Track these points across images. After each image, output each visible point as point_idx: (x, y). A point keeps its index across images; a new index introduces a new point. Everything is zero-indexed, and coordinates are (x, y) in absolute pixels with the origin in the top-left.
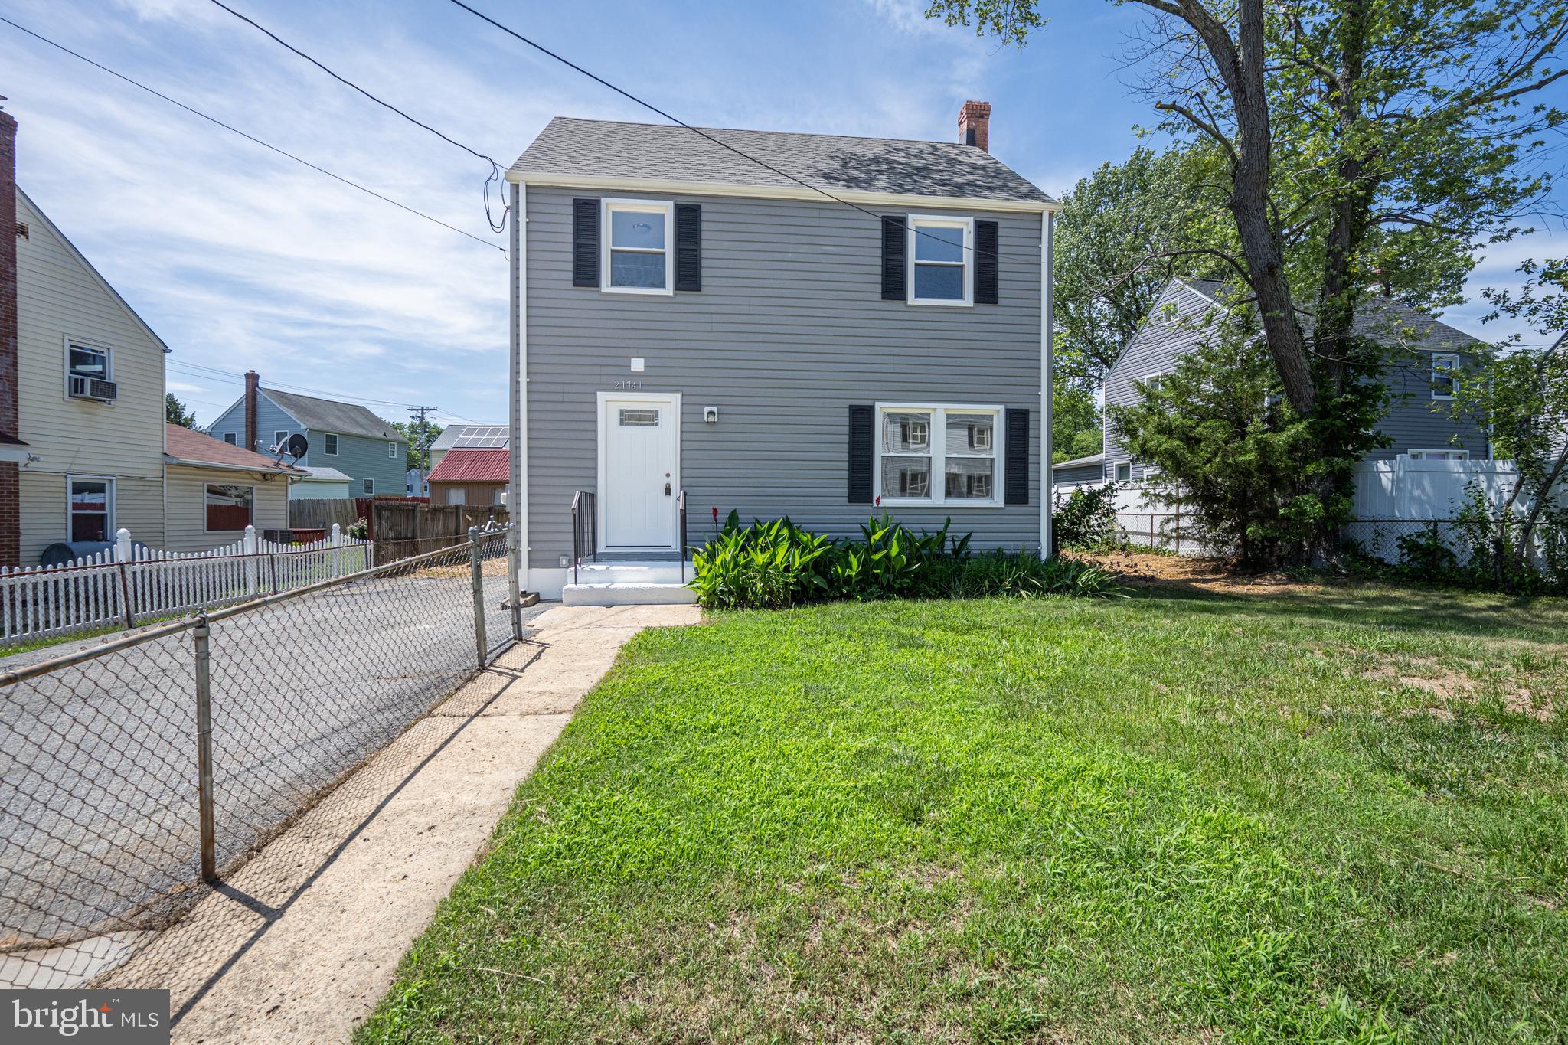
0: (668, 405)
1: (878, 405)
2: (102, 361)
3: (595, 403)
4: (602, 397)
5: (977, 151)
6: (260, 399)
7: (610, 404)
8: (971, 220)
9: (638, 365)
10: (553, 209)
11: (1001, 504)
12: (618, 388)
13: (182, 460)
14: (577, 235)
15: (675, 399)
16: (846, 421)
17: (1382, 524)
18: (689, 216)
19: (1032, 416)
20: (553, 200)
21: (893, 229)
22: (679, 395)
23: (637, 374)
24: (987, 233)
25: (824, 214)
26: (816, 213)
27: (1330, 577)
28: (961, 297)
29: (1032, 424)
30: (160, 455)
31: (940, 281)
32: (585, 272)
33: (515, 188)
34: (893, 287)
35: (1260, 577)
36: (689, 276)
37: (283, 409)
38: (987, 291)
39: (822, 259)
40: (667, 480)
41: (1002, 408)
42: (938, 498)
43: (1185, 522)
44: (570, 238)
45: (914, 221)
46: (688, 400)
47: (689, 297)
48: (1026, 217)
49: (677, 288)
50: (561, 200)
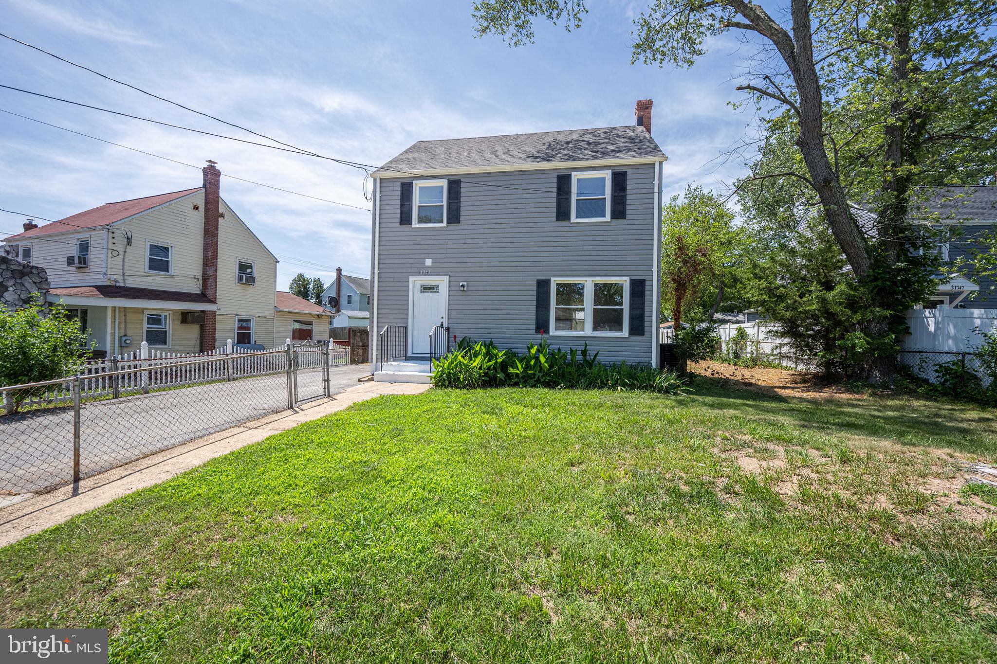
0: (443, 282)
1: (553, 279)
2: (251, 267)
3: (408, 282)
4: (411, 279)
5: (642, 128)
6: (342, 280)
7: (415, 282)
8: (609, 172)
9: (428, 262)
10: (391, 189)
11: (627, 335)
12: (419, 274)
13: (281, 309)
14: (402, 200)
15: (446, 279)
16: (535, 288)
17: (925, 354)
18: (455, 185)
19: (647, 283)
20: (391, 184)
21: (563, 181)
22: (448, 277)
23: (428, 267)
24: (620, 179)
25: (524, 177)
26: (520, 177)
27: (881, 390)
28: (604, 216)
29: (647, 288)
30: (273, 307)
31: (591, 208)
32: (405, 218)
33: (375, 180)
34: (563, 213)
35: (828, 387)
36: (454, 216)
37: (351, 284)
38: (619, 211)
39: (523, 201)
40: (442, 320)
41: (628, 279)
42: (588, 331)
43: (785, 349)
44: (399, 202)
45: (575, 176)
46: (452, 279)
47: (453, 226)
48: (647, 166)
49: (448, 222)
50: (395, 184)
